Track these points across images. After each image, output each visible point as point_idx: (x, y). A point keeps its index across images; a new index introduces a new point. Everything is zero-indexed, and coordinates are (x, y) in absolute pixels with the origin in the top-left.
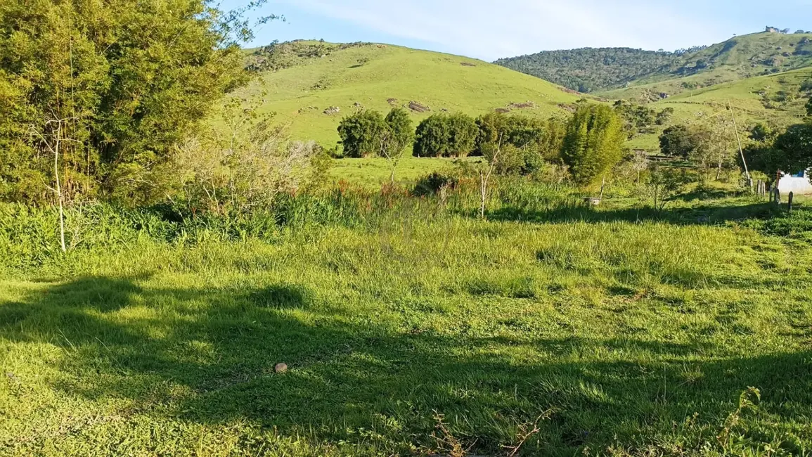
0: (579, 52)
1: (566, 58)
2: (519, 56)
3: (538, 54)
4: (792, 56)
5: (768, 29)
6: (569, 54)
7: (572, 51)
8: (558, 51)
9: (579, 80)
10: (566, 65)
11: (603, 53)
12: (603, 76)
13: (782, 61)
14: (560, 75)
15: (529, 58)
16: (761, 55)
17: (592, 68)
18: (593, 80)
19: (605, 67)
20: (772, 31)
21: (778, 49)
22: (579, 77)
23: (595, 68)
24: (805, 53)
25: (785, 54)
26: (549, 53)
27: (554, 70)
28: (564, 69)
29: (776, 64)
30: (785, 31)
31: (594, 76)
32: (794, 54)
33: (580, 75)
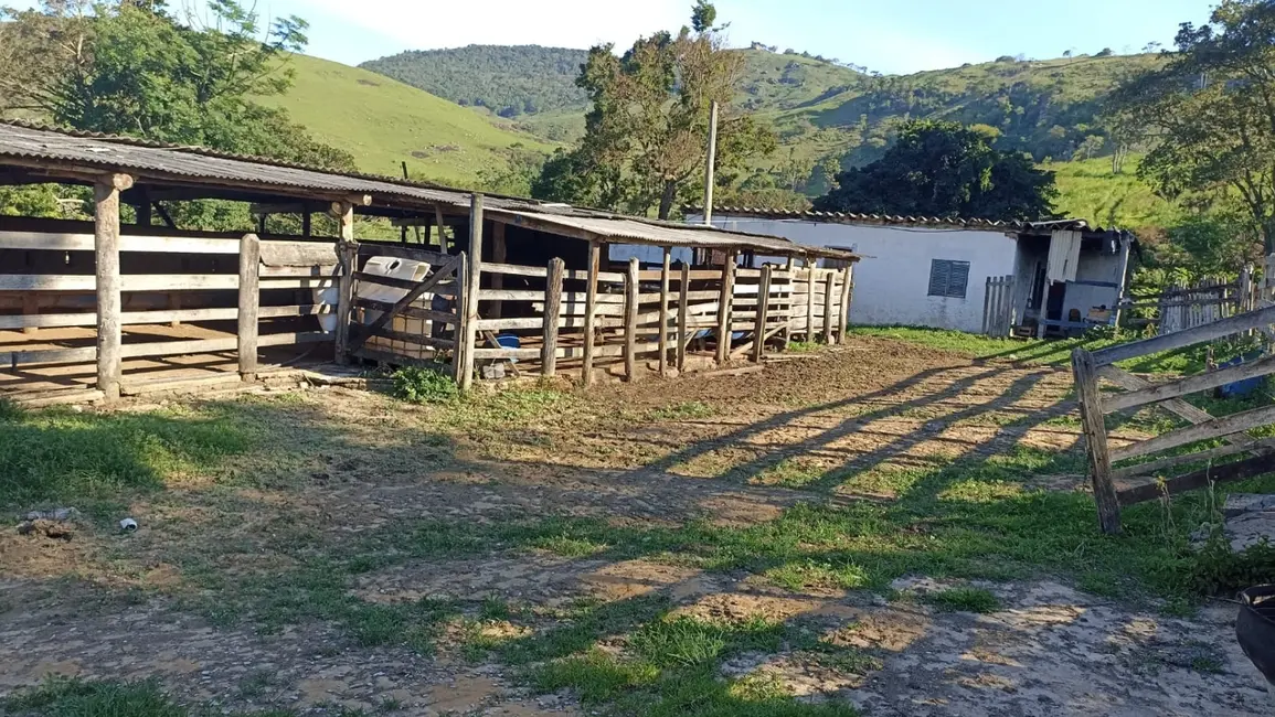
0: (524, 51)
1: (505, 58)
2: (436, 48)
3: (464, 49)
4: (779, 84)
5: (754, 44)
6: (510, 54)
7: (514, 49)
8: (494, 47)
9: (525, 93)
10: (506, 68)
11: (556, 55)
12: (557, 91)
13: (767, 90)
14: (498, 84)
15: (452, 53)
16: (745, 80)
17: (542, 77)
18: (544, 95)
19: (561, 77)
20: (758, 48)
21: (764, 73)
22: (525, 89)
23: (546, 76)
24: (791, 81)
25: (770, 81)
26: (480, 48)
27: (490, 76)
28: (503, 74)
29: (761, 93)
30: (773, 49)
31: (545, 88)
32: (781, 81)
33: (526, 85)
